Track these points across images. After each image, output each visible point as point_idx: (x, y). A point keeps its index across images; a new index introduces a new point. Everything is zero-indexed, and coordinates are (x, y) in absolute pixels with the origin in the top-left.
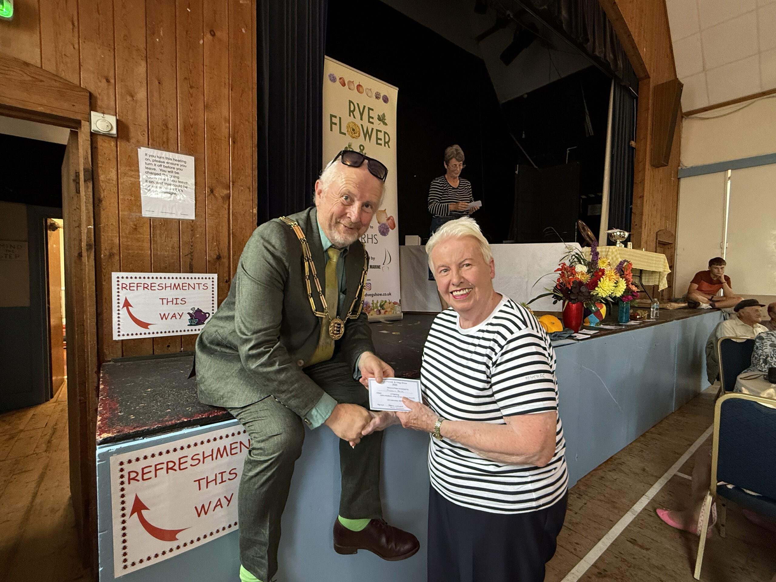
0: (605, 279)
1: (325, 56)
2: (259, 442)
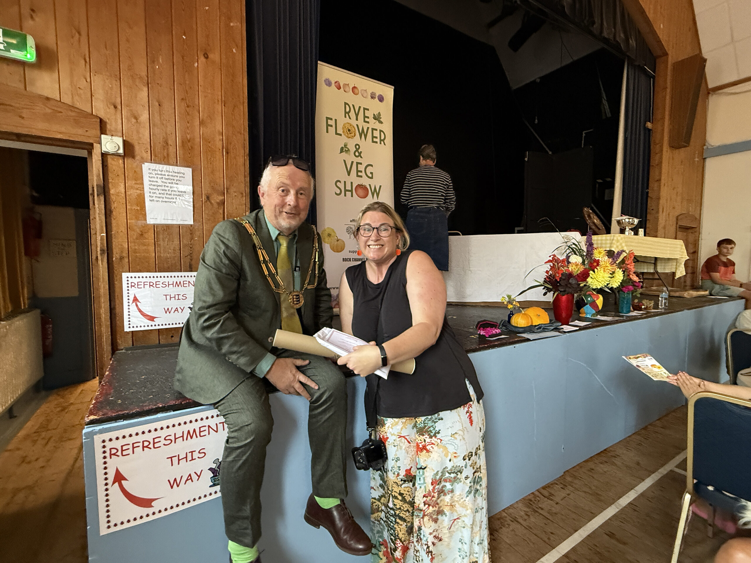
0: (599, 269)
1: (319, 62)
2: (233, 432)
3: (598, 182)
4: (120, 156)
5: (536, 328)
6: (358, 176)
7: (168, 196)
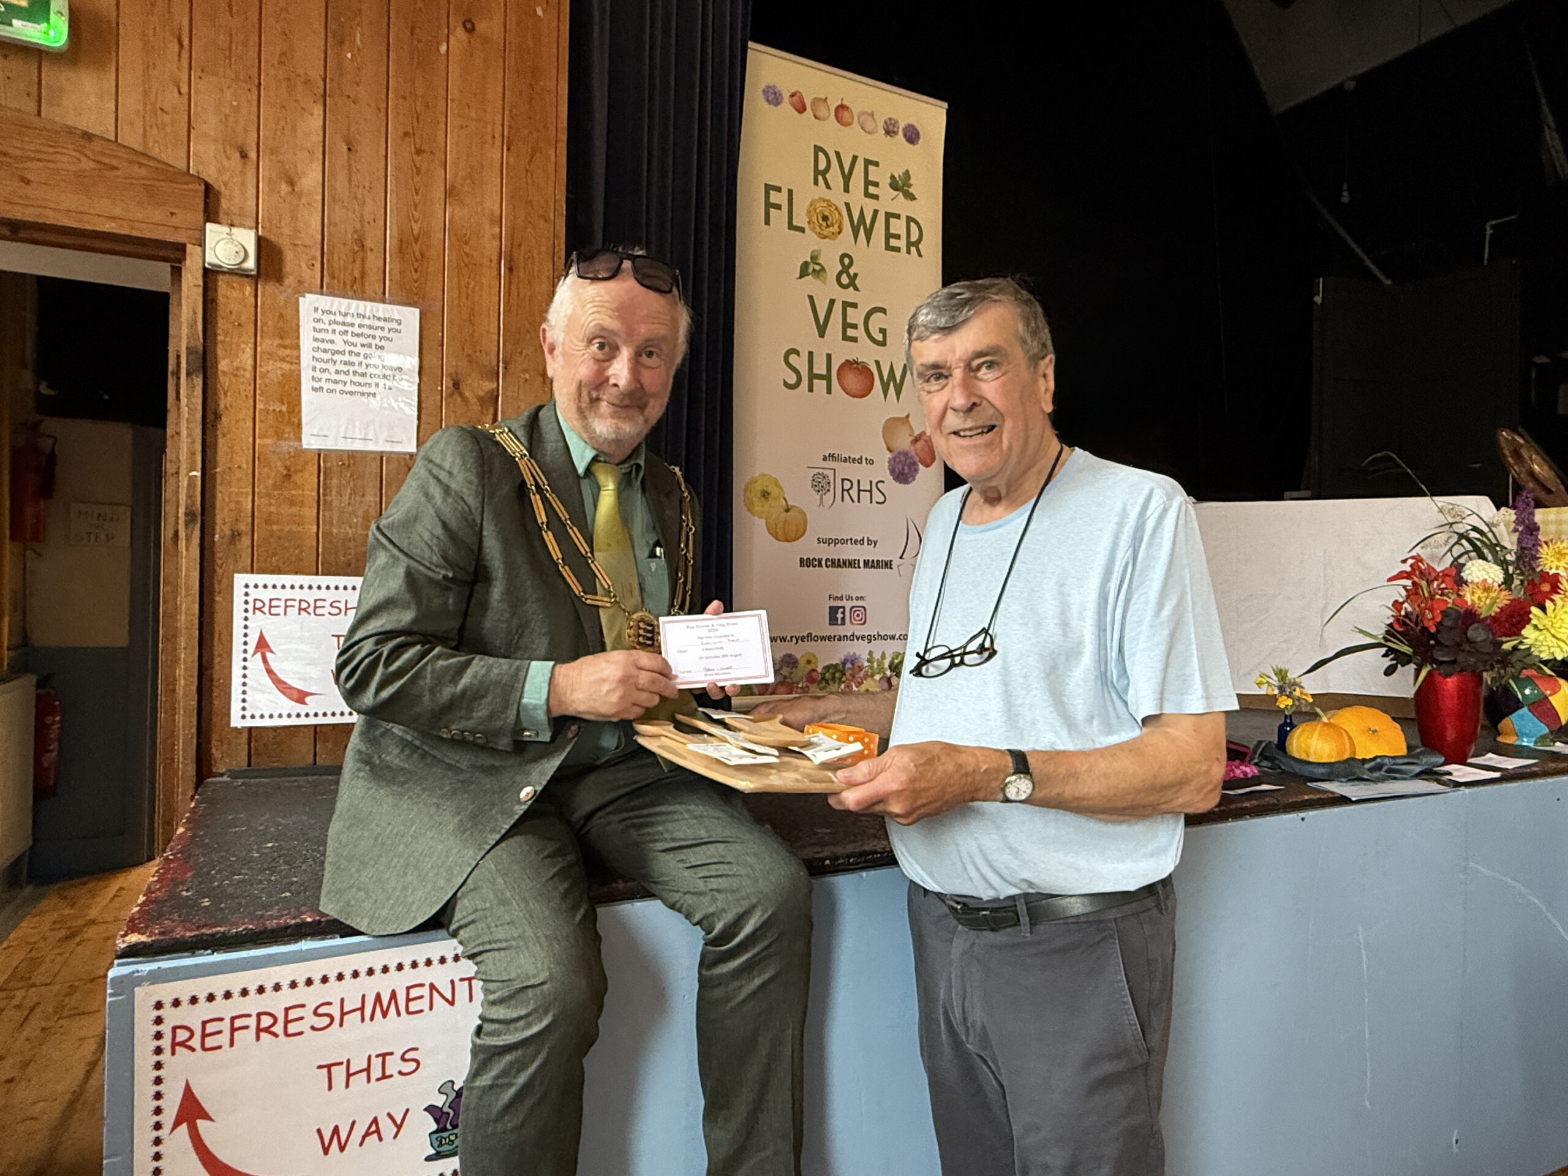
1: (751, 44)
2: (493, 1003)
3: (1535, 364)
4: (247, 276)
5: (1367, 766)
6: (846, 338)
7: (357, 379)
